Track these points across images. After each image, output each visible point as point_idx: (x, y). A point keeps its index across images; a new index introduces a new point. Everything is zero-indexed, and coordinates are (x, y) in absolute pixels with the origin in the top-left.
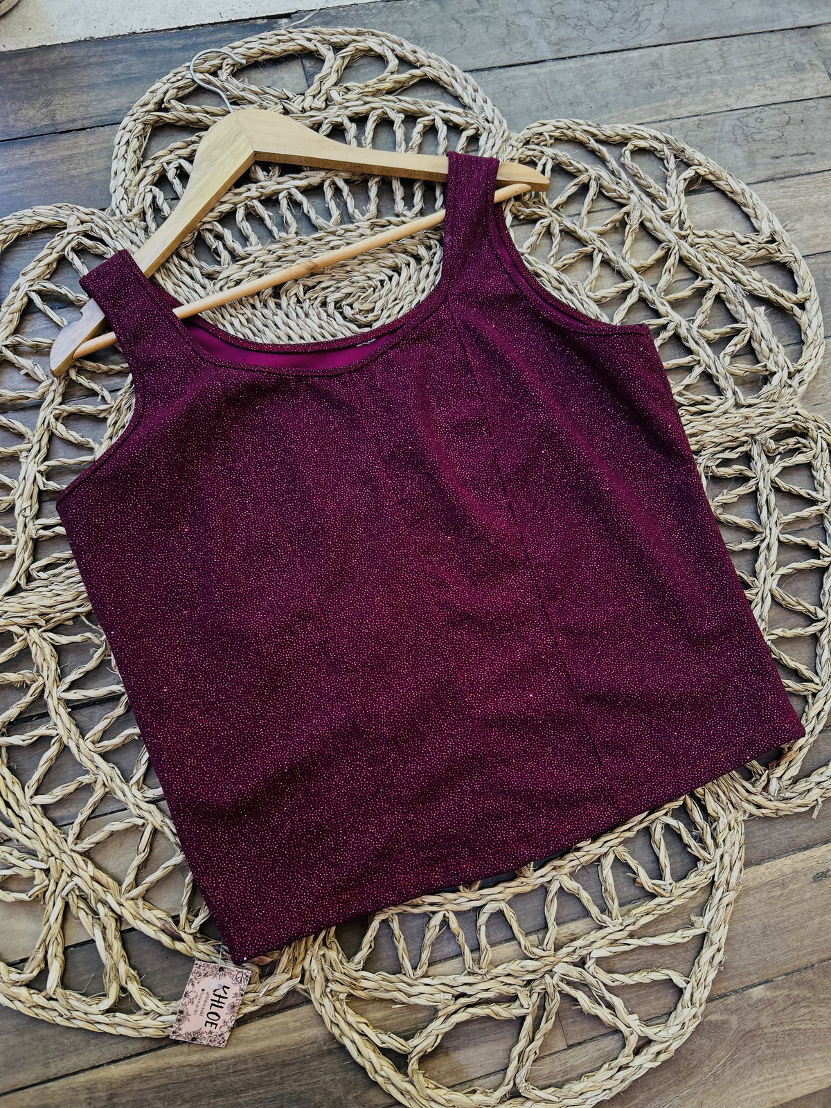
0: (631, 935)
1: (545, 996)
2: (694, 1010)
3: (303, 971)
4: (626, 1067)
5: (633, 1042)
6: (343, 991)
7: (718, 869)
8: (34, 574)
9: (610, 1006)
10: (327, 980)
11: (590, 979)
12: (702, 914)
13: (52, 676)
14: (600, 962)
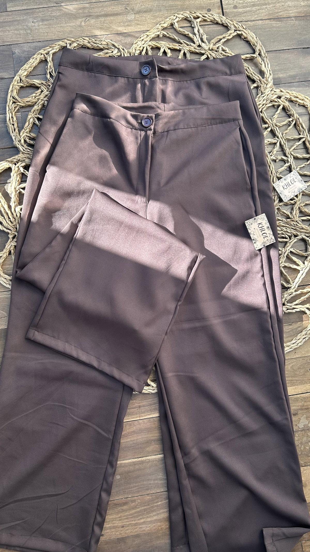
0: (181, 44)
1: (214, 45)
2: (177, 15)
3: (271, 91)
4: (203, 16)
5: (198, 20)
6: (264, 80)
7: (147, 42)
8: (288, 237)
9: (198, 31)
10: (267, 85)
11: (200, 41)
12: (158, 36)
13: (296, 205)
14: (194, 43)
